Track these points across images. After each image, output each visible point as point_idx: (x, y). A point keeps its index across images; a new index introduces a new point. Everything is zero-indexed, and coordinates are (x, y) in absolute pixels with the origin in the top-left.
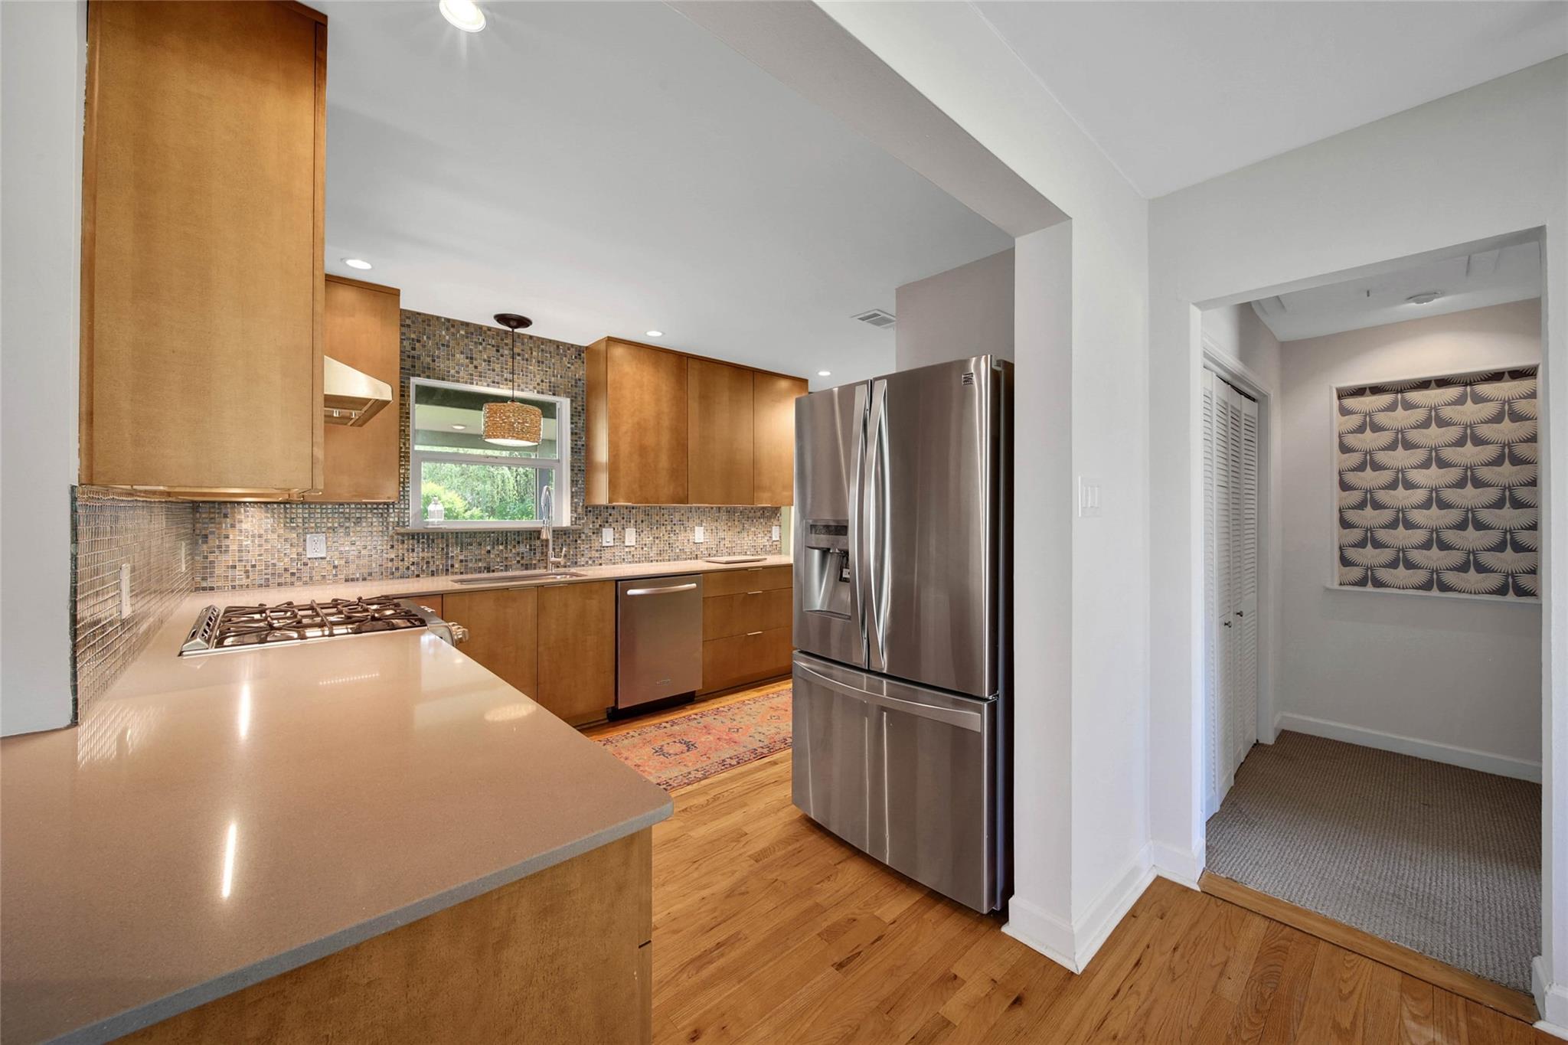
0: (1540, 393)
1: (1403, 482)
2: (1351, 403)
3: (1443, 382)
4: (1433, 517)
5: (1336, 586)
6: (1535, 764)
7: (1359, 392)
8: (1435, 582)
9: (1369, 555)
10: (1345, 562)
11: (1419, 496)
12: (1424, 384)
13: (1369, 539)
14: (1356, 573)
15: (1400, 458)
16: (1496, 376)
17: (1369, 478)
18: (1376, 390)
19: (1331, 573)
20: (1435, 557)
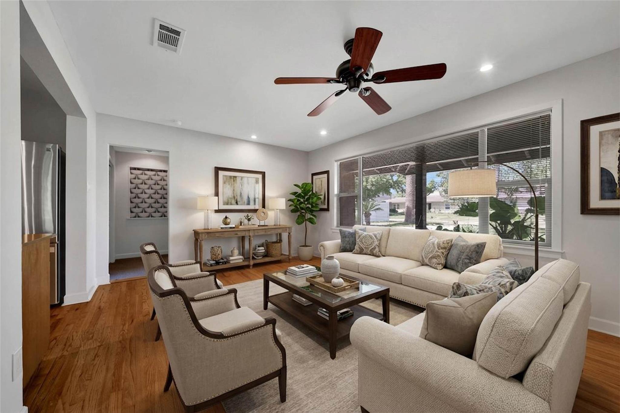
0: (168, 176)
1: (143, 192)
2: (133, 171)
3: (152, 170)
4: (150, 201)
5: (130, 218)
6: (167, 250)
7: (135, 169)
8: (151, 216)
9: (136, 210)
10: (132, 212)
11: (147, 196)
12: (148, 170)
13: (136, 207)
14: (134, 215)
15: (143, 186)
16: (161, 171)
17: (136, 191)
18: (139, 169)
19: (128, 215)
20: (150, 210)
